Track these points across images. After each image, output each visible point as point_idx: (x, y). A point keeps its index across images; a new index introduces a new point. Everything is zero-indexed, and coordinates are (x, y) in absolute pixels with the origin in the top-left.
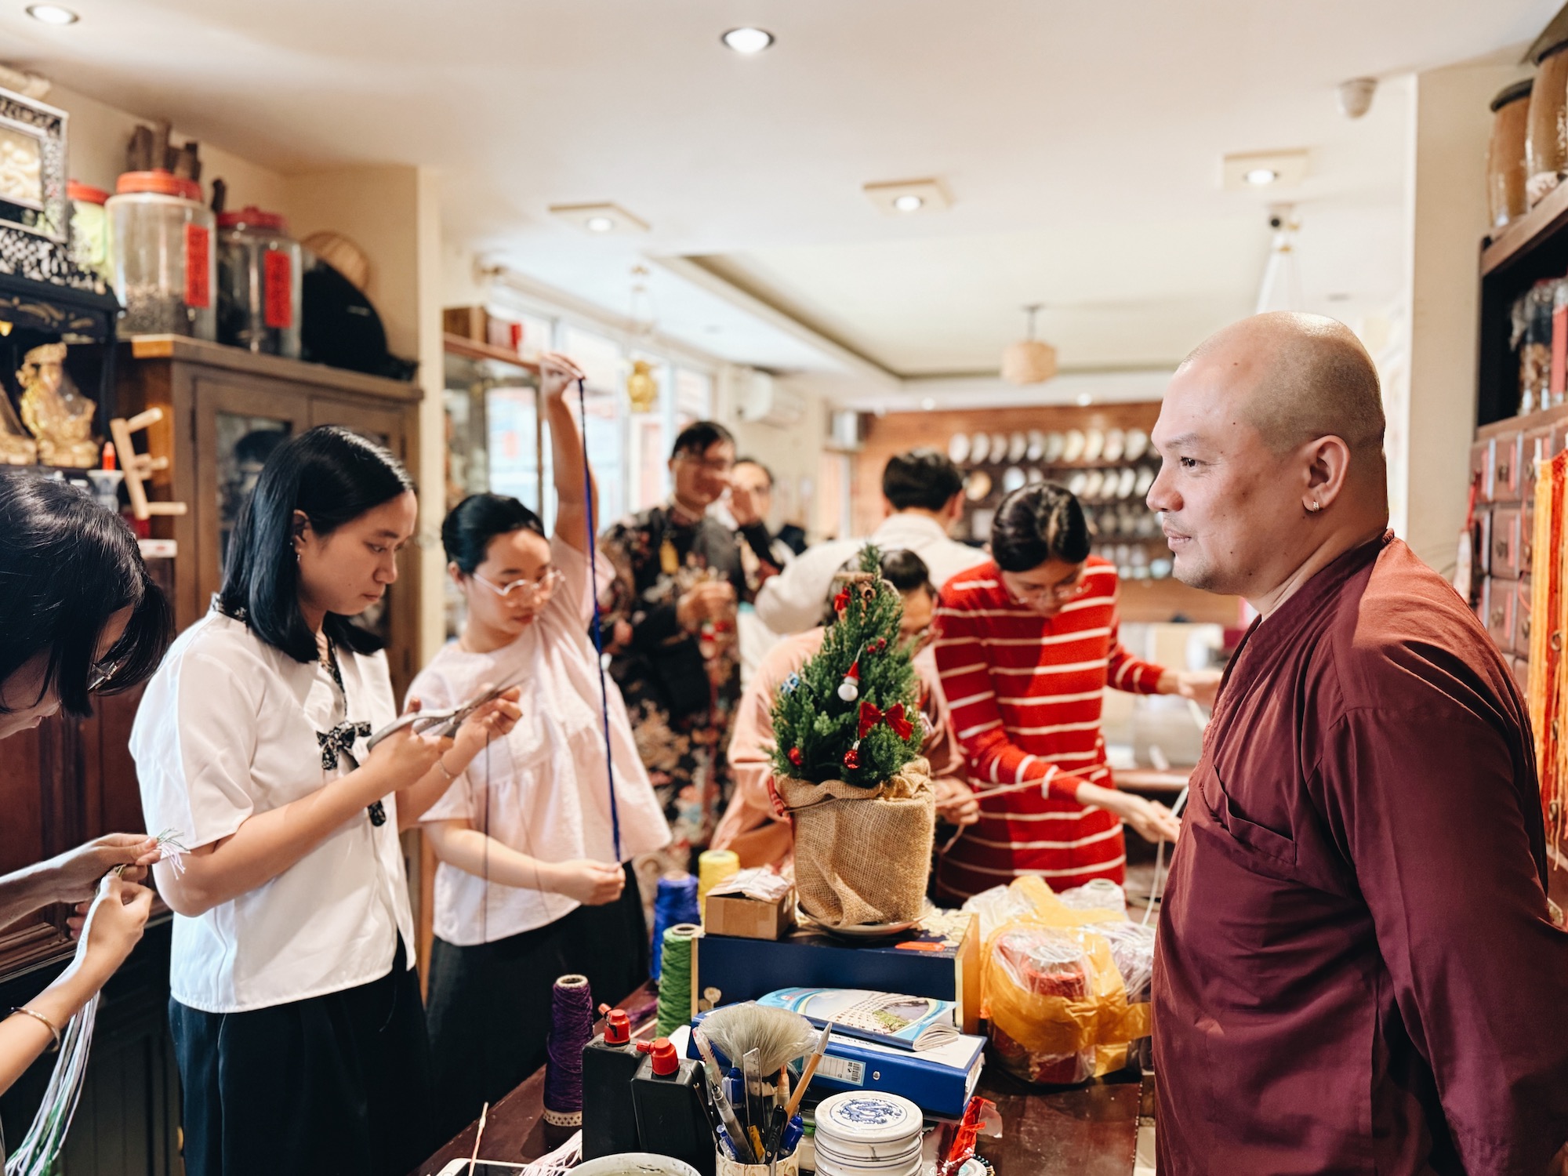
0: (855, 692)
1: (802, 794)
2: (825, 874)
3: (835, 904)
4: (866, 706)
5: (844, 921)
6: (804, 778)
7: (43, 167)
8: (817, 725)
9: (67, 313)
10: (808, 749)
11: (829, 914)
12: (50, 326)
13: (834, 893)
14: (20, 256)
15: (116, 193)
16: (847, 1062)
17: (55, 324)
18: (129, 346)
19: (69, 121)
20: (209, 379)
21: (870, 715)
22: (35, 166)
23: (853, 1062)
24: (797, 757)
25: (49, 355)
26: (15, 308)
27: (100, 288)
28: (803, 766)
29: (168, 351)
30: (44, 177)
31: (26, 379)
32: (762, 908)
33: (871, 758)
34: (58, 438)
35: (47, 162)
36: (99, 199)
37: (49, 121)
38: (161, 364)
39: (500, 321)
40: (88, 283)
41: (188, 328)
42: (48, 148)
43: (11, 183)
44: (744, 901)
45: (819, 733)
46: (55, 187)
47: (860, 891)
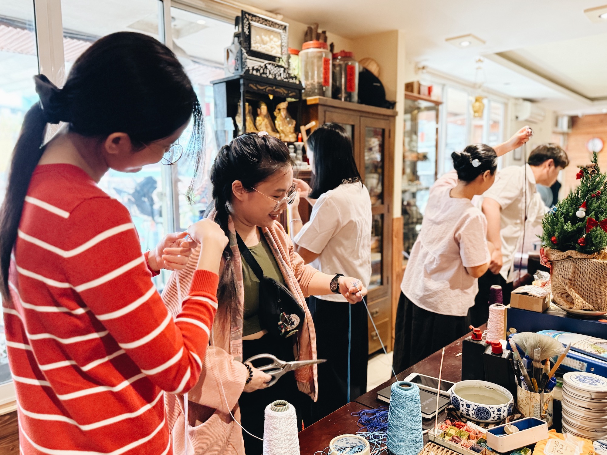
0: (584, 214)
1: (556, 255)
2: (567, 288)
3: (571, 301)
4: (590, 220)
5: (575, 308)
6: (557, 249)
7: (282, 43)
8: (565, 227)
9: (288, 91)
10: (560, 237)
11: (567, 304)
12: (283, 95)
13: (570, 296)
14: (275, 72)
15: (302, 50)
16: (578, 362)
17: (285, 95)
18: (306, 101)
19: (289, 27)
20: (329, 111)
21: (592, 223)
22: (279, 43)
23: (581, 362)
24: (555, 240)
25: (283, 105)
26: (274, 90)
27: (297, 82)
28: (557, 244)
29: (317, 102)
30: (282, 46)
31: (277, 114)
32: (536, 299)
33: (592, 242)
34: (285, 133)
35: (283, 41)
36: (297, 53)
37: (283, 27)
38: (316, 106)
39: (424, 86)
40: (294, 81)
41: (323, 94)
42: (283, 36)
43: (273, 49)
44: (528, 296)
45: (566, 230)
46: (285, 49)
47: (583, 297)
